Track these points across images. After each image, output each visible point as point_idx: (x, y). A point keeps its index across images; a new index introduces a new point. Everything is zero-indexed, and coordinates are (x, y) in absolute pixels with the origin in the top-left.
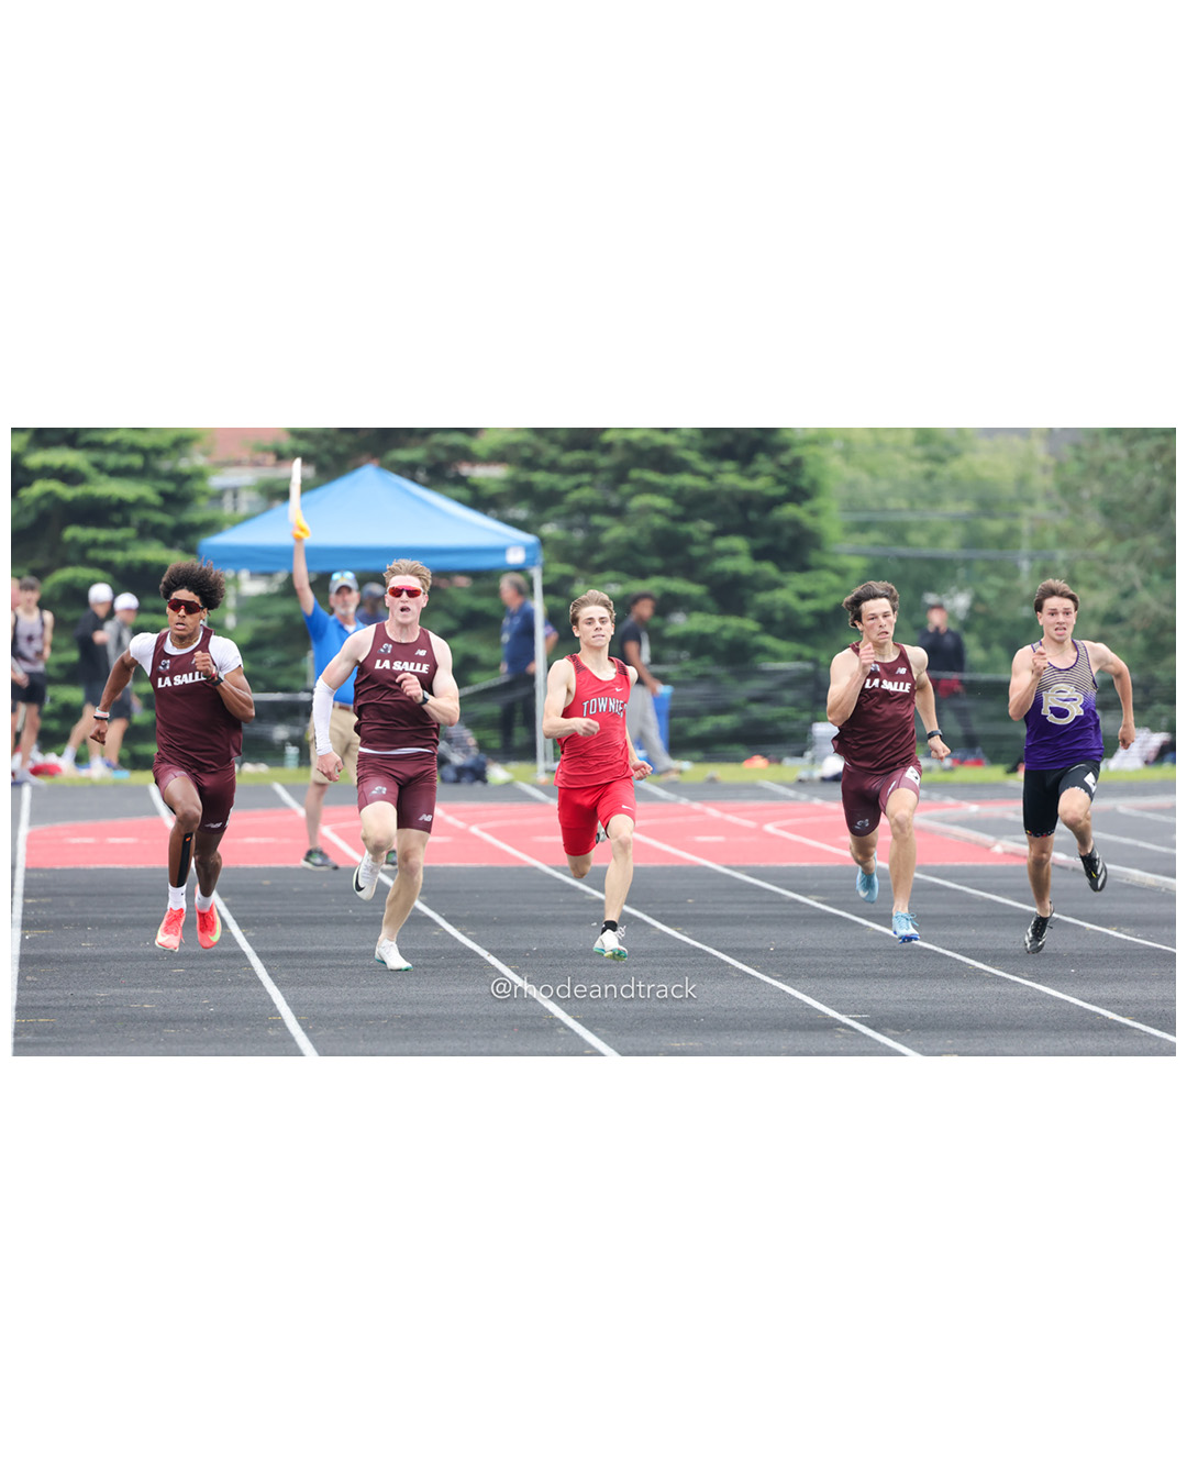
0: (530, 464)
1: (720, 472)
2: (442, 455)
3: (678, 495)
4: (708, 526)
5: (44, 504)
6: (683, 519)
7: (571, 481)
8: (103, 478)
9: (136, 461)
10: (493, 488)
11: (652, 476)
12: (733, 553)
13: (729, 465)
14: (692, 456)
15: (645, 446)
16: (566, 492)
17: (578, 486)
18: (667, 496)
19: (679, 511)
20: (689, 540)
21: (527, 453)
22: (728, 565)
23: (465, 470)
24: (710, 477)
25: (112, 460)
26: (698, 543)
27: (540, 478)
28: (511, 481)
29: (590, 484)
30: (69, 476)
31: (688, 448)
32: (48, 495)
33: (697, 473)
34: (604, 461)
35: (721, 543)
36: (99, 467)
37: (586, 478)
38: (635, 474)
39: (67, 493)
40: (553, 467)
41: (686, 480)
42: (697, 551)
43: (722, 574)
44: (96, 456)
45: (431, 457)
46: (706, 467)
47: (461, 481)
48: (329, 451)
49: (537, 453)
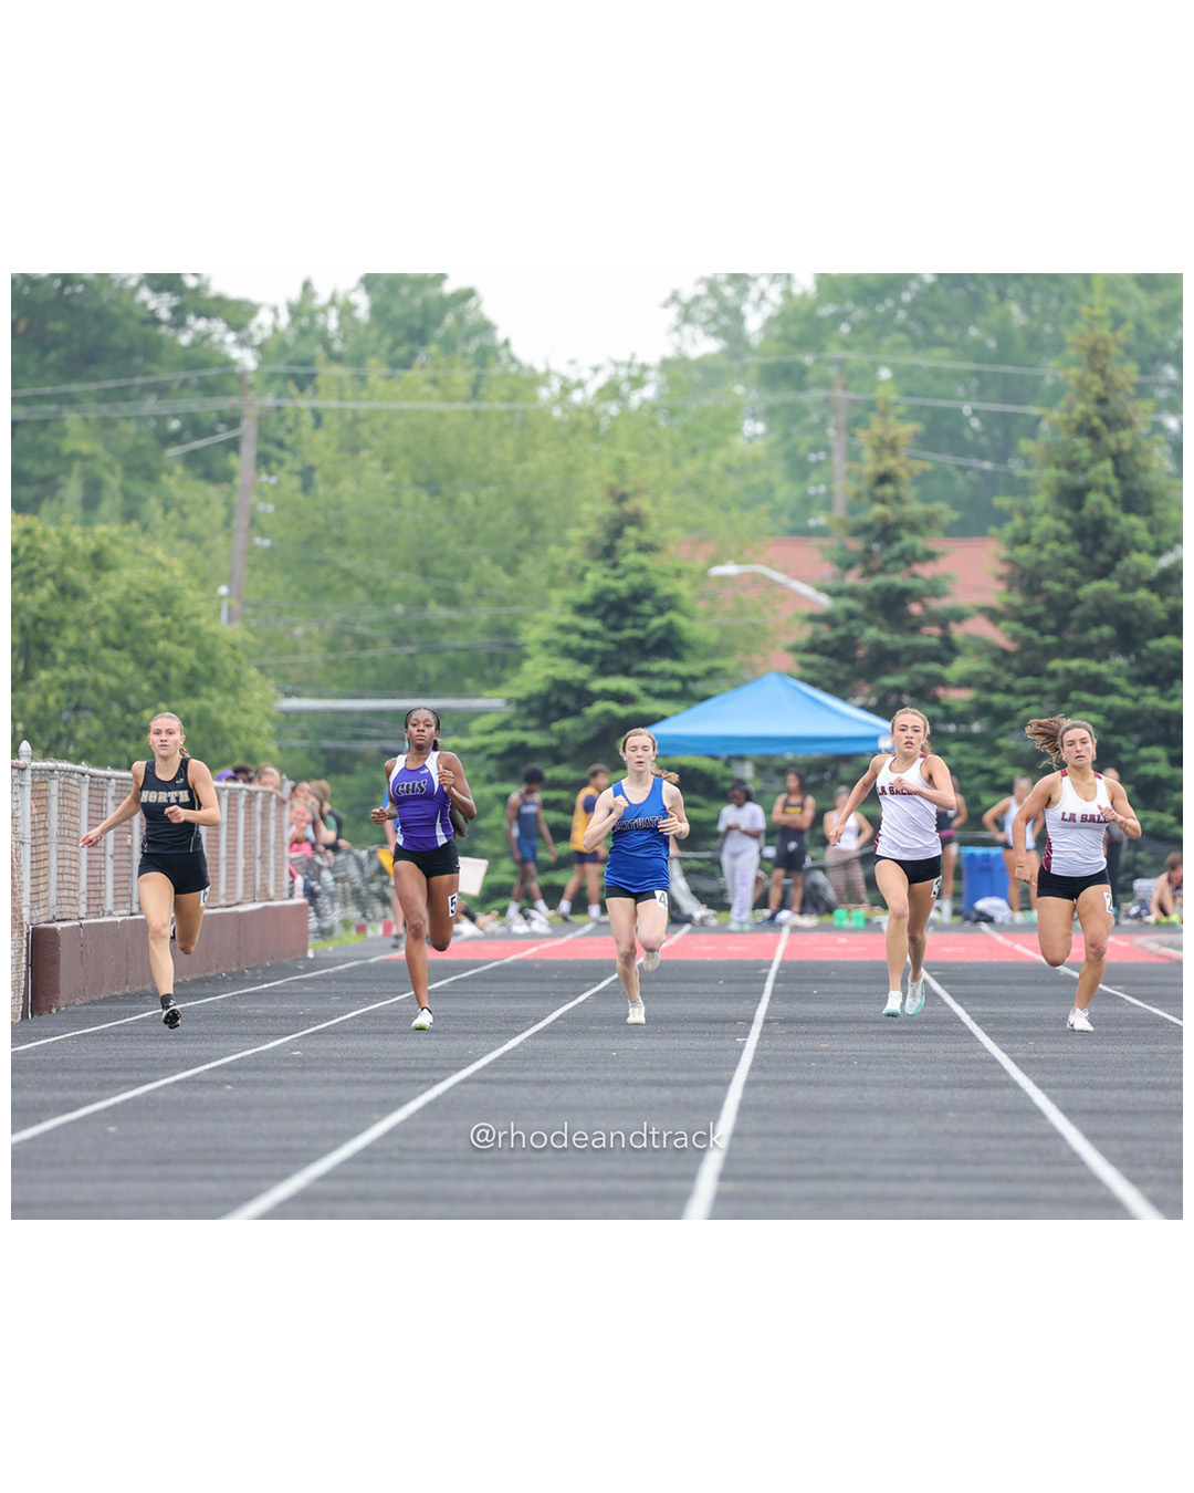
0: (990, 688)
1: (1144, 695)
2: (921, 681)
3: (1109, 713)
4: (1137, 738)
5: (604, 721)
6: (1113, 732)
7: (1022, 701)
8: (649, 700)
9: (676, 685)
10: (960, 708)
11: (1087, 697)
12: (1154, 760)
13: (1151, 690)
14: (1120, 682)
15: (1083, 673)
16: (1019, 710)
17: (1028, 705)
18: (1098, 713)
19: (1110, 725)
20: (1119, 749)
21: (988, 679)
22: (1150, 769)
23: (940, 692)
24: (1136, 699)
25: (657, 685)
26: (1127, 752)
27: (998, 699)
28: (975, 702)
29: (1039, 704)
30: (623, 698)
31: (1117, 675)
32: (607, 713)
33: (1123, 695)
34: (1049, 685)
35: (1144, 752)
36: (647, 691)
37: (1034, 699)
38: (1074, 695)
39: (621, 711)
40: (1009, 690)
41: (1114, 700)
42: (1124, 758)
43: (1146, 776)
44: (644, 682)
45: (912, 682)
46: (1133, 691)
47: (935, 701)
48: (831, 678)
49: (996, 678)
